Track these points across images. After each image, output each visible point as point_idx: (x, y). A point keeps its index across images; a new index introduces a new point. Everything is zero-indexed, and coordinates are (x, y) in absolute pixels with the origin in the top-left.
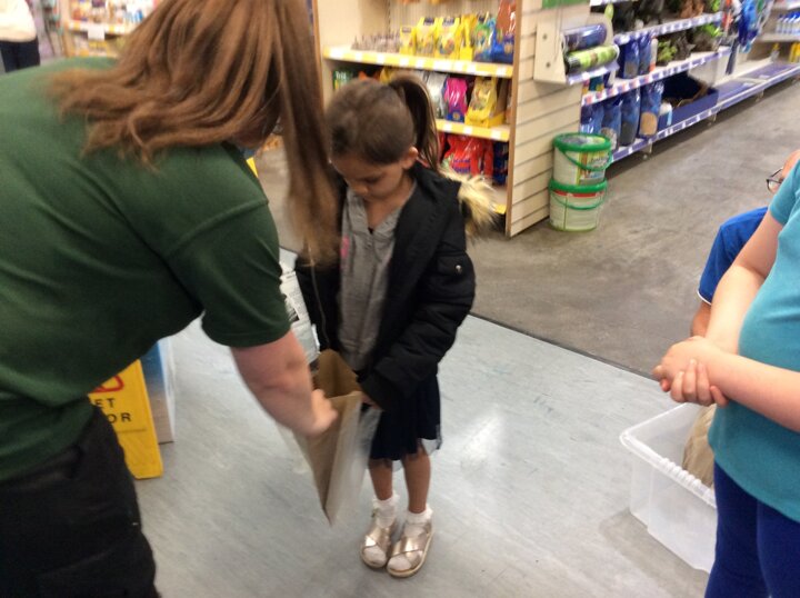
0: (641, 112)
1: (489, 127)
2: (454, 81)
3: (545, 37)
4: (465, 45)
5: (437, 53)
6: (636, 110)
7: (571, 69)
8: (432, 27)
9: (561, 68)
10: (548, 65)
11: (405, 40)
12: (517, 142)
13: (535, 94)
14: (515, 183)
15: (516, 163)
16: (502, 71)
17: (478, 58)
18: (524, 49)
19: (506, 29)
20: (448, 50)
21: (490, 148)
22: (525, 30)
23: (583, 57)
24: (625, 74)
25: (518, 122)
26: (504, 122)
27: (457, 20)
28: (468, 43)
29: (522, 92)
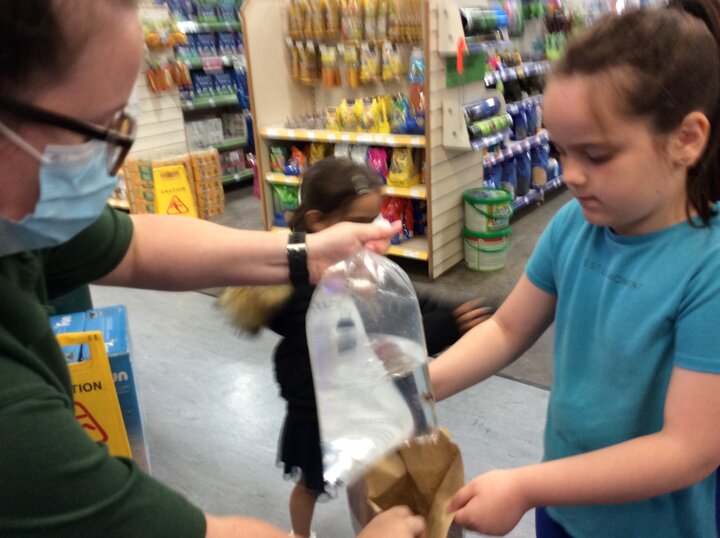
0: (532, 166)
1: (408, 187)
2: (376, 151)
3: (450, 111)
4: (383, 121)
5: (359, 128)
6: (528, 166)
7: (474, 136)
8: (353, 107)
9: (465, 136)
10: (454, 134)
11: (331, 119)
12: (433, 199)
13: (445, 158)
14: (434, 232)
15: (434, 215)
16: (416, 141)
17: (395, 131)
18: (433, 123)
19: (417, 105)
20: (368, 126)
21: (410, 204)
22: (434, 106)
23: (483, 126)
24: (517, 136)
25: (433, 181)
26: (421, 182)
27: (374, 101)
28: (385, 118)
29: (434, 157)
